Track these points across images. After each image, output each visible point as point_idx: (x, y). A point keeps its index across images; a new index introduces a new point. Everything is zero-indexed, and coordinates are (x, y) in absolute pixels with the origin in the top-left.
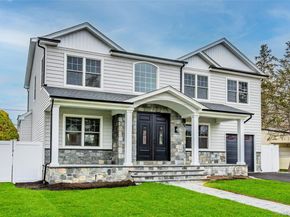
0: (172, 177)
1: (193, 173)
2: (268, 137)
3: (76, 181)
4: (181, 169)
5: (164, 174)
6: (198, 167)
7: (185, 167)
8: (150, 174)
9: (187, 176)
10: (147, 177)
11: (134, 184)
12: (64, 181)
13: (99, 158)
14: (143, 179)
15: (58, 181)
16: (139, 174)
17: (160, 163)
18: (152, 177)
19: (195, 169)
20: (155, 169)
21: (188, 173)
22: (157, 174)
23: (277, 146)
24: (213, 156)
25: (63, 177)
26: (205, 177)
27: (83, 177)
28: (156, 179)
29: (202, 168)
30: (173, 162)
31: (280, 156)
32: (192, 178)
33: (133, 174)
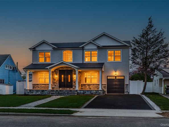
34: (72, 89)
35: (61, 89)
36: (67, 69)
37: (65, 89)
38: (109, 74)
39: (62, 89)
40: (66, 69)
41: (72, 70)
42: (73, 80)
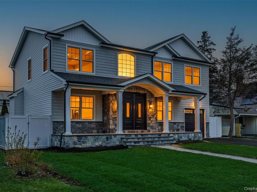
0: (152, 142)
1: (166, 139)
2: (213, 110)
3: (84, 146)
4: (157, 136)
5: (146, 140)
6: (169, 134)
7: (160, 135)
8: (136, 140)
9: (162, 141)
10: (135, 142)
11: (127, 147)
12: (76, 146)
13: (93, 129)
14: (133, 144)
15: (72, 146)
16: (129, 140)
17: (139, 131)
18: (139, 142)
19: (167, 135)
20: (139, 136)
21: (163, 139)
22: (141, 140)
23: (220, 118)
24: (176, 126)
25: (75, 143)
26: (175, 142)
27: (90, 143)
28: (141, 144)
29: (171, 135)
30: (149, 131)
31: (222, 125)
32: (166, 142)
33: (125, 140)
34: (145, 132)
35: (127, 132)
36: (138, 91)
37: (134, 132)
38: (187, 106)
39: (129, 132)
40: (135, 91)
41: (145, 94)
42: (148, 114)
